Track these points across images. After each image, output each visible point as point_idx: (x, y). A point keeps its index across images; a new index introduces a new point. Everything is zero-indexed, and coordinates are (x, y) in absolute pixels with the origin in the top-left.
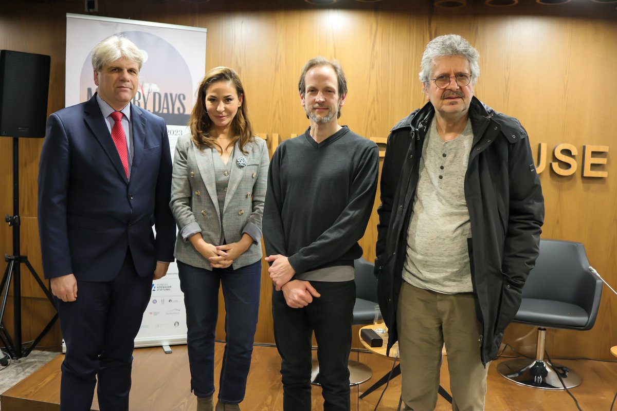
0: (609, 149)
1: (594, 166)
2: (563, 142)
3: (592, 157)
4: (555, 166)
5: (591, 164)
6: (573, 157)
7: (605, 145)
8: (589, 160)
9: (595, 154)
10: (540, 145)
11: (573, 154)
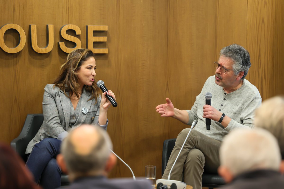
0: (109, 28)
1: (96, 44)
2: (69, 23)
3: (94, 35)
4: (62, 45)
5: (94, 42)
6: (78, 36)
7: (104, 24)
8: (92, 39)
9: (96, 33)
10: (47, 26)
11: (77, 34)
